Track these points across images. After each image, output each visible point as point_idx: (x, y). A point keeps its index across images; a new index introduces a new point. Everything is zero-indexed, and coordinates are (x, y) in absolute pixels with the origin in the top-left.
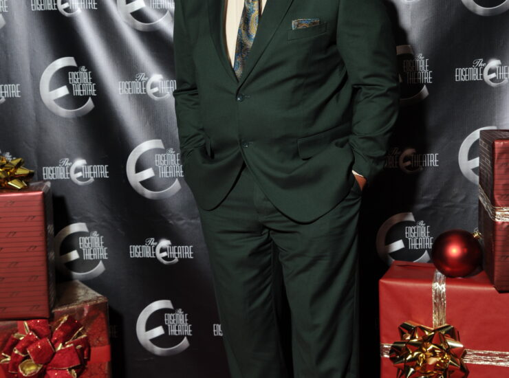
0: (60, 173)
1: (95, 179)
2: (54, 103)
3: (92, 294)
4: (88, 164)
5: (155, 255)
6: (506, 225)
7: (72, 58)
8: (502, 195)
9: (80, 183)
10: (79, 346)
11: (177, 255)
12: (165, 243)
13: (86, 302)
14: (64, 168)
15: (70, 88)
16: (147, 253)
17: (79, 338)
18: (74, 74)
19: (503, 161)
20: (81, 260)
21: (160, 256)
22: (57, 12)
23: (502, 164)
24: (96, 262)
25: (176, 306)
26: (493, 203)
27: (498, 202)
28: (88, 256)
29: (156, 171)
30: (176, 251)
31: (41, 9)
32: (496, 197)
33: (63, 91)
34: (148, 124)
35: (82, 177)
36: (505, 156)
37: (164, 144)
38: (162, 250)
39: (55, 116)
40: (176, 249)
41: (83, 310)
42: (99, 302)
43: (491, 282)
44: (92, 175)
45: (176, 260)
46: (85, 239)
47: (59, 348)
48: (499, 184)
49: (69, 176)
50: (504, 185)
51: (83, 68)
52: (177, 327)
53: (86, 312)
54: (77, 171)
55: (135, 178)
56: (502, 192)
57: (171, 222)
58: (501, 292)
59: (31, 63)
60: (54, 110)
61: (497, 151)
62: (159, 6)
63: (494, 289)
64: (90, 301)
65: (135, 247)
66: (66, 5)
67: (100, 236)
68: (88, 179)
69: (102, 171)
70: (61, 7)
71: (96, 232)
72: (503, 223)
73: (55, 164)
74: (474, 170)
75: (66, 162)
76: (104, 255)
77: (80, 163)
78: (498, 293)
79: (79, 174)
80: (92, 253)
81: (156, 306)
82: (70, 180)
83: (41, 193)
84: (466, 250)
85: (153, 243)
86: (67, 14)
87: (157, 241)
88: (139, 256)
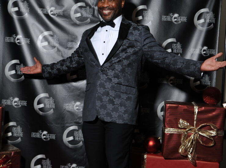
0: (9, 103)
1: (22, 106)
2: (9, 76)
3: (15, 148)
4: (19, 100)
5: (41, 137)
6: (168, 134)
7: (18, 60)
8: (168, 124)
9: (16, 107)
10: (8, 167)
11: (49, 138)
12: (45, 133)
13: (13, 151)
14: (10, 101)
15: (16, 71)
16: (38, 136)
17: (9, 164)
18: (18, 66)
19: (169, 111)
20: (12, 136)
21: (43, 137)
22: (15, 43)
23: (168, 113)
24: (18, 138)
25: (47, 157)
26: (165, 126)
27: (166, 126)
28: (15, 135)
29: (45, 105)
30: (49, 136)
31: (9, 41)
32: (166, 124)
33: (13, 72)
34: (44, 87)
35: (16, 105)
36: (169, 110)
37: (49, 96)
38: (44, 135)
39: (9, 81)
40: (49, 135)
41: (12, 154)
42: (18, 151)
43: (162, 155)
44: (21, 104)
45: (49, 139)
46: (15, 128)
47: (1, 166)
48: (167, 119)
49: (12, 104)
50: (169, 120)
51: (22, 65)
52: (46, 166)
53: (13, 154)
54: (15, 102)
55: (37, 107)
56: (168, 122)
57: (48, 125)
58: (166, 159)
59: (2, 61)
60: (9, 79)
61: (167, 108)
62: (53, 45)
63: (163, 158)
64: (14, 150)
65: (34, 133)
66: (18, 41)
67: (21, 128)
68: (19, 106)
69: (25, 103)
70: (17, 42)
71: (19, 126)
72: (168, 133)
73: (7, 99)
74: (162, 116)
75: (11, 98)
76: (21, 135)
77: (16, 99)
78: (164, 159)
79: (16, 104)
80: (17, 134)
81: (39, 156)
82: (12, 106)
83: (1, 108)
84: (155, 143)
85: (41, 132)
86: (18, 44)
87: (42, 131)
88: (35, 137)
